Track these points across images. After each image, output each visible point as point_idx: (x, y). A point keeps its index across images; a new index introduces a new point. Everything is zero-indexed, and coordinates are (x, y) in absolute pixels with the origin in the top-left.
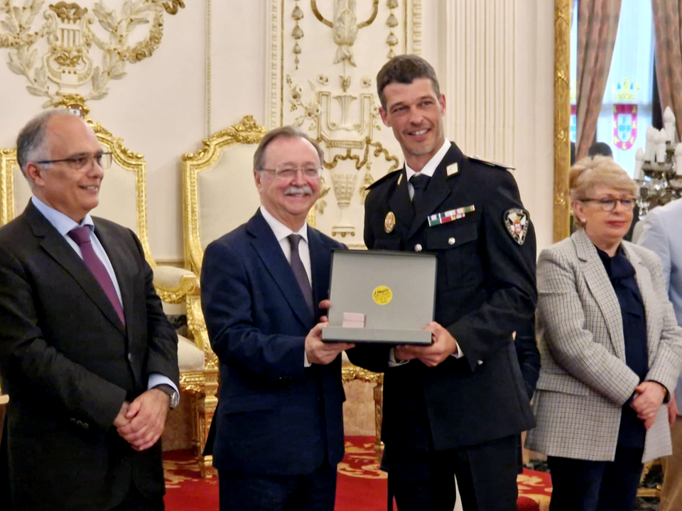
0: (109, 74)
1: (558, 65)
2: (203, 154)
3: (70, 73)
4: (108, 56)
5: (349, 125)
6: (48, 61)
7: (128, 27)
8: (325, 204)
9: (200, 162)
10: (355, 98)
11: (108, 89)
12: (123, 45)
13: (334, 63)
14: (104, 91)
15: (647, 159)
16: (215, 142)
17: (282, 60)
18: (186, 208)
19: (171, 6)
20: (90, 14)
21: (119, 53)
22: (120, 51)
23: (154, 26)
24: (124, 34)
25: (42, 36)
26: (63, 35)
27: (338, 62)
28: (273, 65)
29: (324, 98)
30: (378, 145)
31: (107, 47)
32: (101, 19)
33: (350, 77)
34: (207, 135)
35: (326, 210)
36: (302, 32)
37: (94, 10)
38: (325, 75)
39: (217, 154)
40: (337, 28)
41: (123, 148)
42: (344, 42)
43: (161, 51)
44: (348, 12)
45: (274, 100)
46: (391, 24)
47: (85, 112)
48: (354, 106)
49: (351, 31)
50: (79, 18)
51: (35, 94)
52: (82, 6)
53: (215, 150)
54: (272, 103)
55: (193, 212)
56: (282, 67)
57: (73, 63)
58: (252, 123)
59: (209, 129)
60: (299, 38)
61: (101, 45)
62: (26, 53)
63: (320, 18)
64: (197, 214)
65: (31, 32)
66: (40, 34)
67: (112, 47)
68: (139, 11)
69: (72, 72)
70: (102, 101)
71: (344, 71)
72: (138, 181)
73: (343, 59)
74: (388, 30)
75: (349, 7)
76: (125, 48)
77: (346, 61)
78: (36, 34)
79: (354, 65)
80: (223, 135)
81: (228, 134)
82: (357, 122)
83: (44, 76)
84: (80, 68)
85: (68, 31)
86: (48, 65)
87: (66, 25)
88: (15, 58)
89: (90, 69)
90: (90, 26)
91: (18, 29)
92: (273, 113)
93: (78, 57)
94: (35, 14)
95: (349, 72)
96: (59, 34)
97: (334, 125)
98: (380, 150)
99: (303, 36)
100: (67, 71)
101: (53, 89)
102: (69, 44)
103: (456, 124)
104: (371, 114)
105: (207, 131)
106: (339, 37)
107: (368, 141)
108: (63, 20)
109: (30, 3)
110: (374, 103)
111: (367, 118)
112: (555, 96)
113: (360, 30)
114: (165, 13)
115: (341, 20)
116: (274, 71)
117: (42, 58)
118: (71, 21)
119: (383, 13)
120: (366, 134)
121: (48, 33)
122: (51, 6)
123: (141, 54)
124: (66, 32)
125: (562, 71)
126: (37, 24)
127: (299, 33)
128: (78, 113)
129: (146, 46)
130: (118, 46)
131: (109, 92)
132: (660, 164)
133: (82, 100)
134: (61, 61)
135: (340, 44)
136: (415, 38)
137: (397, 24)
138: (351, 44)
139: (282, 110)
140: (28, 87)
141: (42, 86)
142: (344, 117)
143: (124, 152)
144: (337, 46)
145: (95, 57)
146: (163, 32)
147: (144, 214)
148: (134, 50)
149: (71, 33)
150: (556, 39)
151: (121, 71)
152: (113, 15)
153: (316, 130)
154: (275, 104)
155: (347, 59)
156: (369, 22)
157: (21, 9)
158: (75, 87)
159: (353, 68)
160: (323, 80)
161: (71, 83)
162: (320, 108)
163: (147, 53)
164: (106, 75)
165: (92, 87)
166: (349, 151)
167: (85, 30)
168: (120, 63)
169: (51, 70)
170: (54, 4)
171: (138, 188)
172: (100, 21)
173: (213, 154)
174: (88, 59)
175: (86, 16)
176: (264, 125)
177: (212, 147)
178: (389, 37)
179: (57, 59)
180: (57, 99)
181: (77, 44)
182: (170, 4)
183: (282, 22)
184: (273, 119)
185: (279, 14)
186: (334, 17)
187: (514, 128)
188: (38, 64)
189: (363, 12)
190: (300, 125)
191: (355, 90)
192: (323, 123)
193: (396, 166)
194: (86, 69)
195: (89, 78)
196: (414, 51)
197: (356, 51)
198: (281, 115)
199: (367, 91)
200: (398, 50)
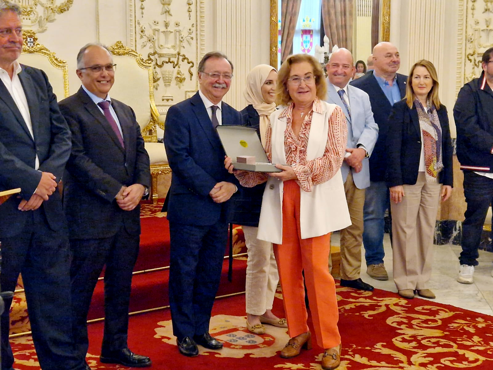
0: (47, 19)
1: (272, 14)
3: (27, 19)
4: (46, 11)
5: (169, 46)
8: (158, 85)
10: (172, 32)
11: (47, 27)
12: (54, 5)
13: (161, 14)
14: (45, 29)
17: (135, 12)
21: (52, 9)
22: (52, 7)
27: (163, 14)
28: (131, 15)
29: (156, 32)
30: (184, 56)
31: (45, 6)
33: (169, 21)
35: (158, 88)
38: (157, 21)
41: (56, 57)
42: (166, 3)
43: (73, 8)
45: (132, 33)
47: (35, 39)
48: (172, 35)
56: (135, 16)
57: (28, 14)
58: (121, 45)
60: (143, 1)
61: (42, 5)
67: (48, 6)
70: (45, 33)
71: (166, 18)
72: (64, 75)
73: (166, 12)
76: (55, 6)
77: (167, 13)
79: (171, 15)
82: (173, 44)
84: (32, 16)
89: (37, 17)
92: (131, 39)
93: (31, 11)
95: (169, 19)
97: (162, 46)
98: (185, 58)
100: (25, 18)
102: (26, 4)
104: (180, 40)
106: (163, 1)
107: (179, 54)
110: (181, 34)
111: (178, 42)
112: (271, 30)
116: (131, 18)
120: (177, 50)
123: (63, 10)
125: (274, 17)
128: (32, 40)
129: (66, 5)
131: (48, 29)
133: (34, 33)
135: (164, 4)
136: (202, 1)
138: (169, 5)
139: (136, 38)
142: (166, 42)
143: (56, 60)
144: (162, 5)
145: (40, 10)
147: (67, 91)
148: (60, 7)
151: (53, 18)
153: (153, 48)
154: (132, 35)
155: (168, 12)
158: (30, 26)
159: (171, 17)
160: (156, 23)
161: (28, 24)
162: (154, 37)
163: (66, 9)
164: (45, 20)
165: (38, 26)
166: (169, 59)
168: (53, 14)
171: (64, 78)
174: (36, 12)
176: (127, 46)
178: (188, 1)
181: (30, 4)
184: (132, 43)
187: (250, 46)
190: (145, 46)
191: (172, 28)
192: (156, 45)
193: (192, 67)
194: (35, 17)
195: (37, 22)
196: (201, 7)
197: (172, 8)
198: (136, 41)
199: (177, 29)
200: (193, 7)
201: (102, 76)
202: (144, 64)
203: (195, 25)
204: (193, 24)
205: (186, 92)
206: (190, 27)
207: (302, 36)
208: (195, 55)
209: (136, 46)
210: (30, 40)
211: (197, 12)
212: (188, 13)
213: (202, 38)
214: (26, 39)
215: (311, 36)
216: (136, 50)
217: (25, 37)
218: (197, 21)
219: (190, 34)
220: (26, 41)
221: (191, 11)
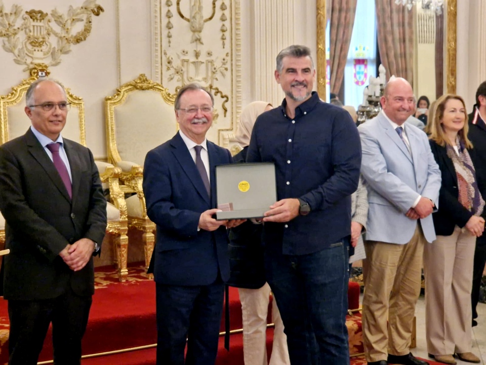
0: (61, 51)
1: (319, 41)
2: (117, 96)
3: (38, 51)
4: (60, 41)
5: (200, 78)
6: (25, 44)
7: (71, 24)
9: (115, 101)
10: (203, 63)
11: (61, 60)
12: (69, 34)
13: (191, 43)
14: (59, 61)
15: (370, 94)
16: (124, 90)
17: (161, 41)
18: (108, 128)
19: (96, 11)
20: (49, 17)
21: (67, 39)
22: (67, 37)
23: (87, 23)
24: (69, 28)
25: (22, 30)
26: (34, 29)
27: (193, 42)
28: (156, 44)
29: (185, 63)
30: (217, 89)
31: (59, 36)
32: (56, 19)
33: (200, 51)
34: (119, 85)
36: (172, 25)
37: (52, 14)
38: (186, 50)
39: (125, 96)
40: (192, 23)
41: (70, 94)
42: (196, 30)
43: (91, 37)
44: (198, 13)
45: (157, 65)
46: (223, 19)
47: (47, 74)
48: (203, 67)
49: (200, 24)
50: (43, 19)
51: (18, 64)
52: (45, 12)
53: (124, 94)
54: (156, 66)
55: (112, 130)
56: (161, 46)
57: (40, 45)
58: (145, 78)
59: (120, 82)
60: (170, 28)
61: (56, 34)
62: (13, 39)
63: (182, 16)
64: (114, 131)
65: (16, 28)
66: (21, 28)
67: (63, 35)
68: (77, 14)
69: (40, 50)
70: (58, 67)
71: (197, 47)
72: (80, 113)
73: (196, 40)
74: (221, 23)
75: (199, 10)
76: (70, 36)
77: (198, 42)
78: (18, 28)
79: (202, 43)
80: (129, 85)
81: (131, 85)
82: (204, 76)
83: (24, 53)
84: (44, 48)
85: (37, 26)
86: (26, 47)
87: (36, 23)
88: (7, 43)
89: (50, 48)
90: (50, 24)
91: (8, 26)
92: (156, 72)
93: (43, 42)
94: (18, 17)
95: (200, 48)
96: (32, 29)
97: (191, 78)
98: (218, 92)
99: (173, 27)
100: (37, 50)
101: (29, 61)
102: (37, 34)
103: (261, 76)
104: (212, 71)
105: (119, 83)
106: (193, 27)
107: (211, 87)
108: (34, 20)
109: (14, 11)
110: (214, 65)
111: (210, 74)
112: (317, 59)
113: (206, 24)
114: (93, 15)
115: (194, 17)
116: (157, 48)
117: (22, 43)
118: (39, 21)
119: (218, 13)
120: (209, 83)
121: (25, 28)
122: (27, 12)
123: (79, 39)
124: (35, 27)
125: (321, 45)
126: (19, 23)
127: (170, 26)
128: (44, 74)
129: (82, 35)
130: (66, 35)
131: (61, 62)
132: (377, 97)
133: (46, 67)
134: (33, 44)
135: (194, 31)
136: (237, 27)
137: (226, 20)
138: (200, 32)
139: (162, 71)
140: (15, 60)
141: (23, 59)
142: (197, 74)
143: (71, 96)
144: (191, 33)
145: (53, 41)
146: (92, 26)
147: (83, 131)
148: (75, 37)
149: (39, 28)
150: (317, 27)
151: (68, 50)
152: (63, 17)
153: (181, 81)
154: (158, 67)
155: (198, 40)
156: (211, 18)
157: (9, 14)
158: (42, 59)
159: (202, 46)
160: (185, 52)
161: (40, 57)
162: (183, 69)
163: (83, 39)
164: (59, 51)
165: (51, 59)
167: (47, 26)
168: (67, 45)
169: (27, 49)
170: (28, 11)
171: (80, 117)
172: (55, 20)
173: (123, 96)
174: (49, 43)
175: (47, 18)
176: (152, 79)
177: (122, 92)
178: (222, 27)
179: (31, 43)
180: (32, 66)
181: (42, 33)
182: (96, 10)
183: (161, 20)
184: (157, 76)
185: (158, 15)
186: (191, 16)
188: (20, 46)
189: (207, 12)
190: (172, 79)
191: (203, 58)
192: (185, 78)
193: (227, 101)
194: (48, 48)
195: (50, 54)
196: (237, 34)
197: (203, 35)
198: (162, 73)
199: (210, 59)
200: (227, 34)
201: (54, 114)
202: (171, 99)
203: (230, 55)
204: (227, 54)
205: (219, 130)
206: (224, 56)
207: (355, 65)
208: (230, 88)
209: (162, 79)
210: (42, 74)
211: (232, 39)
212: (221, 42)
213: (238, 69)
214: (38, 73)
215: (366, 66)
216: (162, 83)
217: (36, 71)
218: (232, 50)
219: (224, 64)
220: (37, 75)
221: (225, 39)
